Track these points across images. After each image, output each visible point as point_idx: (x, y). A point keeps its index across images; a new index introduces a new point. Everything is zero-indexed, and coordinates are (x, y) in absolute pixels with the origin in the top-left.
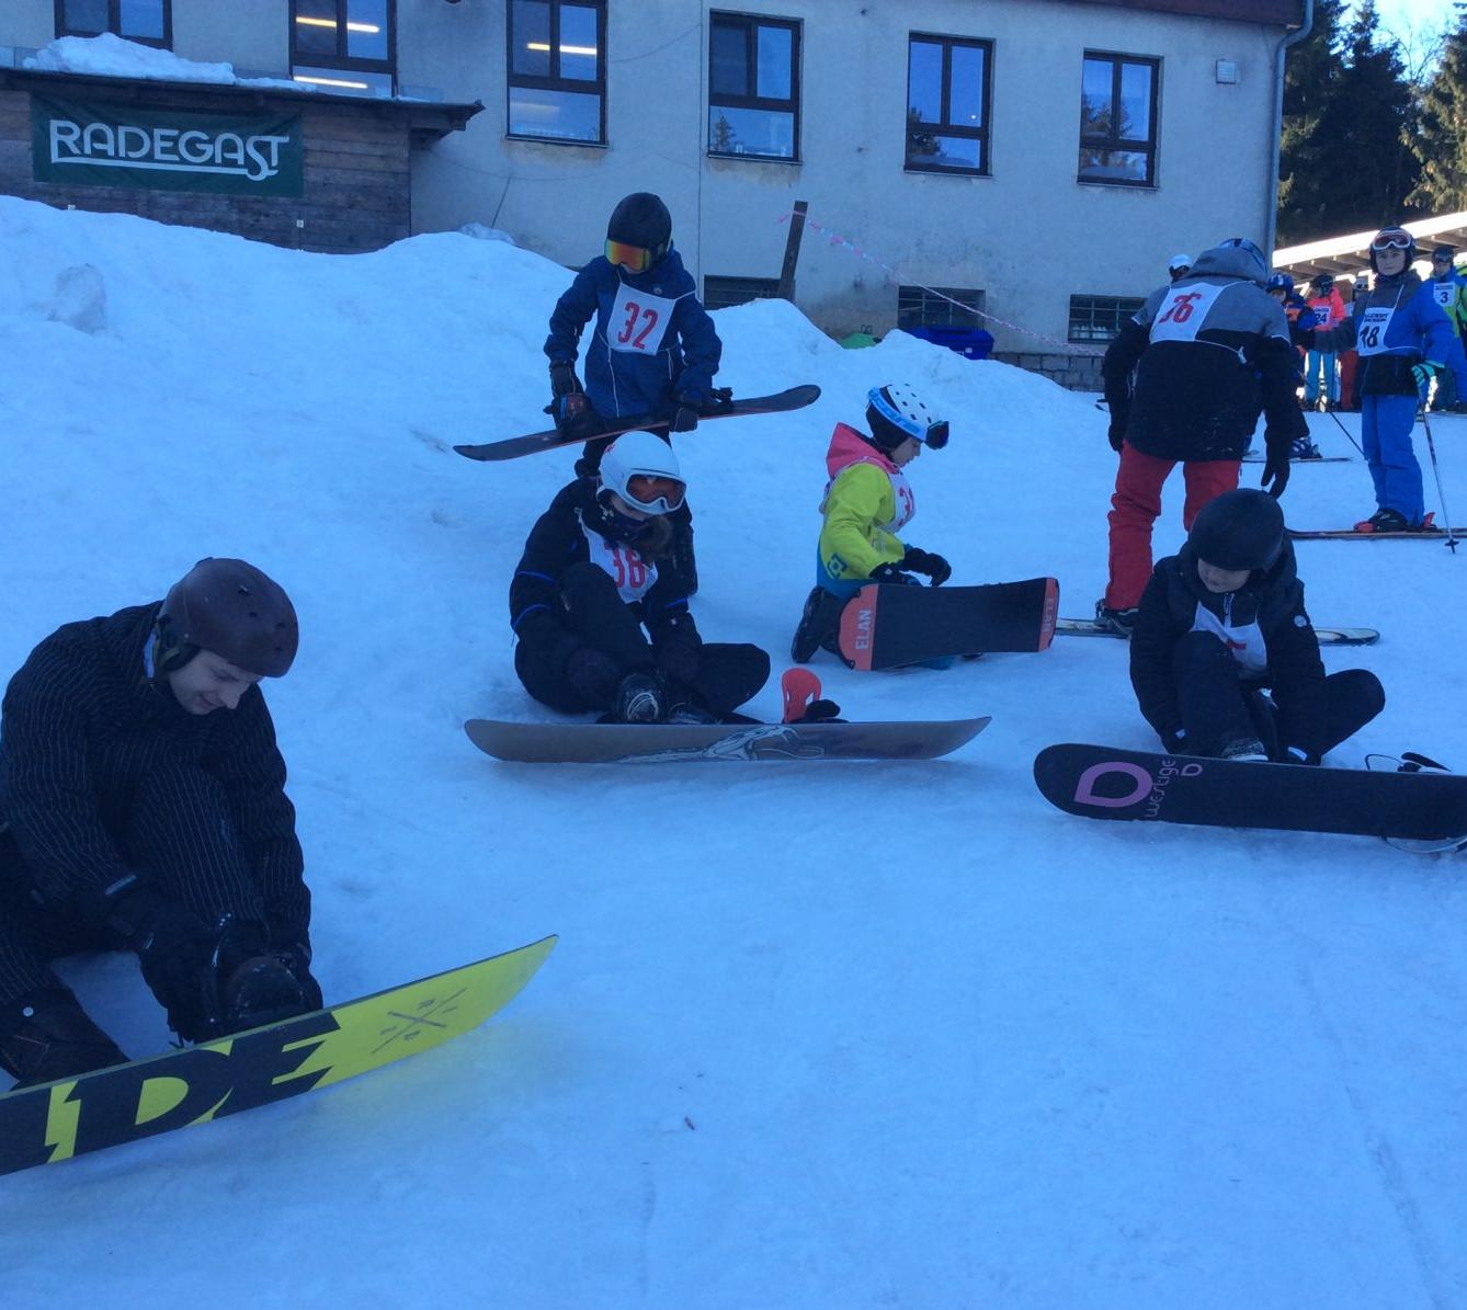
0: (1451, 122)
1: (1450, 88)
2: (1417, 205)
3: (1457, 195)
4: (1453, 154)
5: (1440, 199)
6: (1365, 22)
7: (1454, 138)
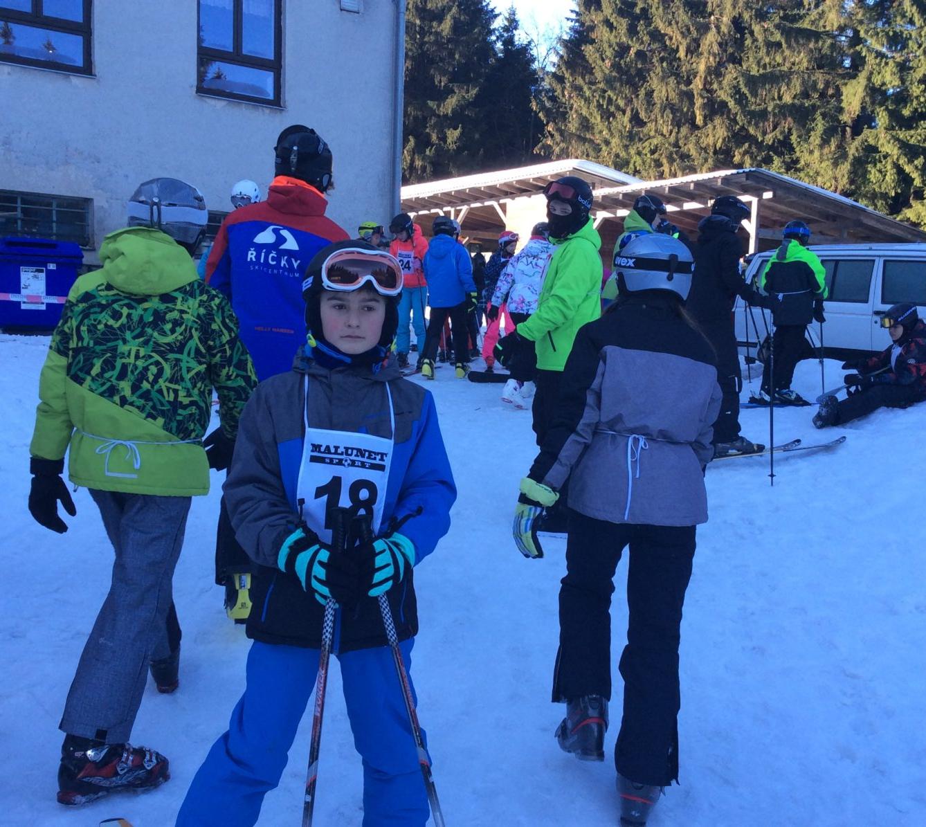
0: (564, 96)
1: (563, 73)
2: (542, 153)
3: (568, 148)
4: (565, 119)
5: (557, 150)
6: (510, 25)
7: (566, 108)
